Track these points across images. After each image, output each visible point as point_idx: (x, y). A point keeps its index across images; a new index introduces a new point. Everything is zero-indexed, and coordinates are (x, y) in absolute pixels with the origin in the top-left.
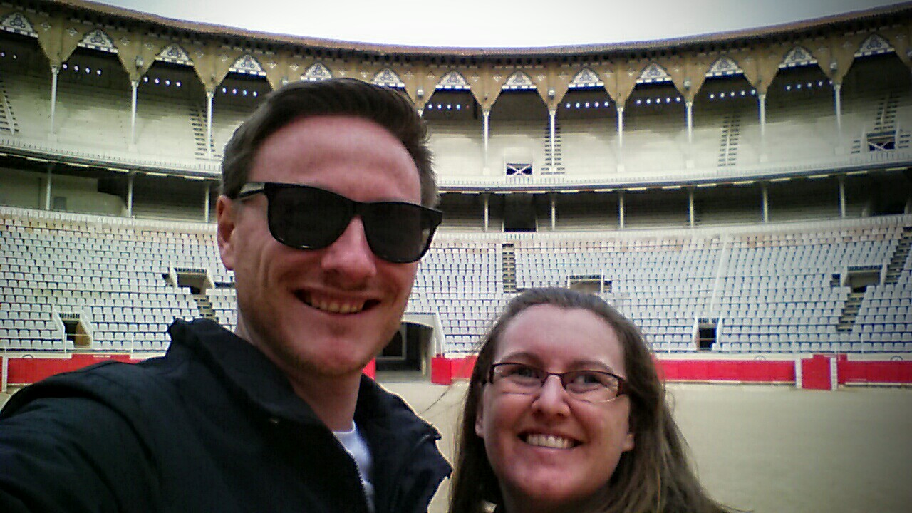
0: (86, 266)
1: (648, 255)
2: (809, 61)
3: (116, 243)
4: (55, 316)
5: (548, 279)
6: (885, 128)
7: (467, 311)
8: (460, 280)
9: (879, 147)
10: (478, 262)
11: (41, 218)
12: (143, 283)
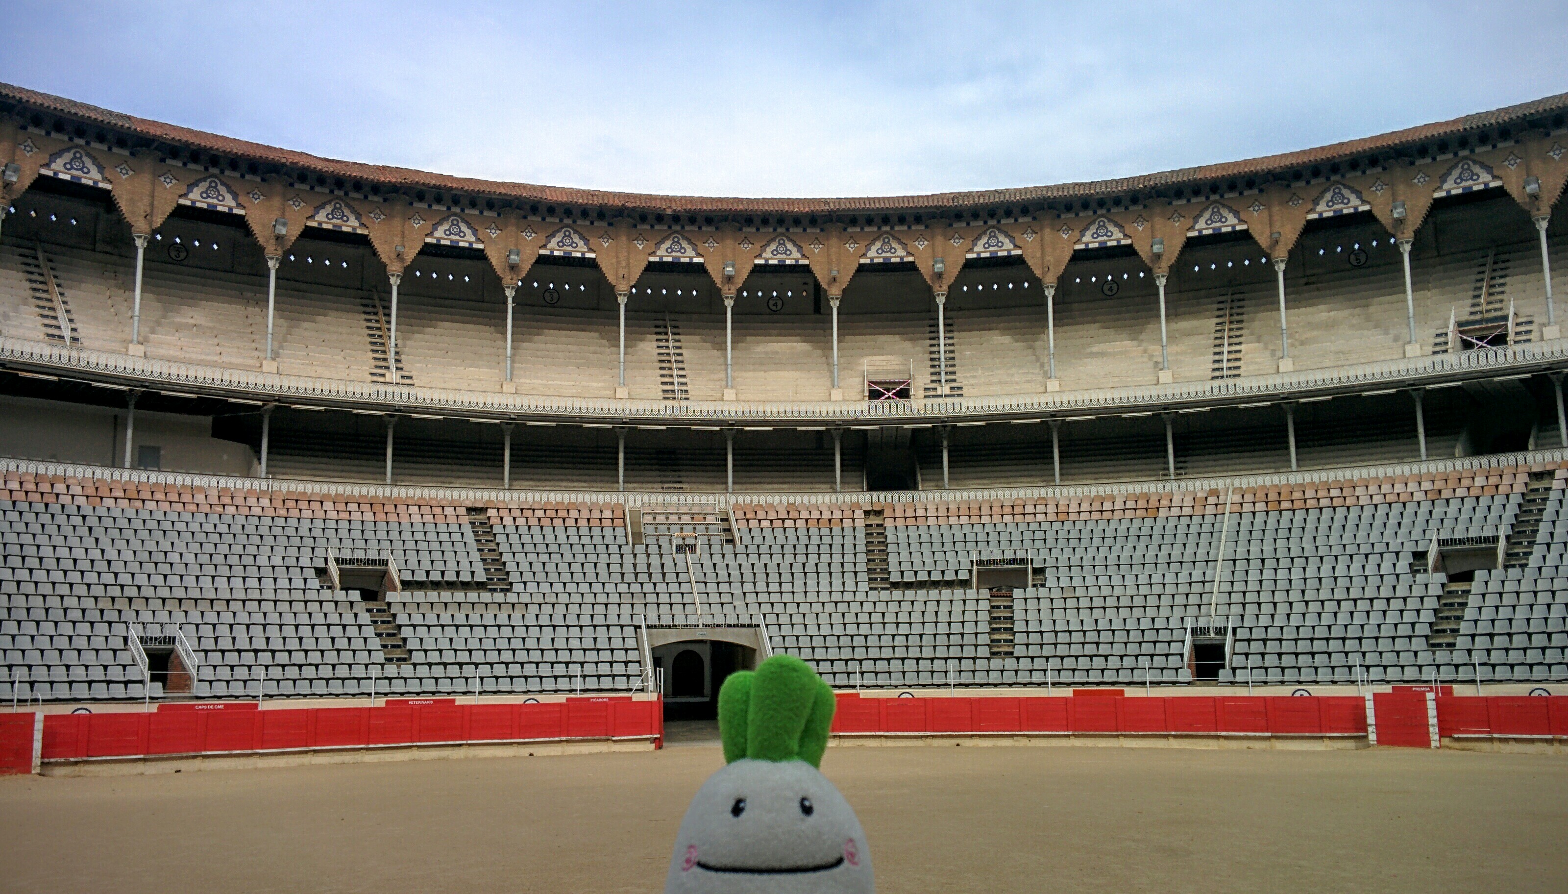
0: (190, 558)
1: (1102, 525)
2: (1356, 208)
3: (241, 520)
4: (134, 642)
5: (941, 566)
6: (1488, 311)
7: (810, 620)
8: (798, 568)
9: (1480, 343)
10: (827, 540)
11: (116, 481)
12: (283, 583)
